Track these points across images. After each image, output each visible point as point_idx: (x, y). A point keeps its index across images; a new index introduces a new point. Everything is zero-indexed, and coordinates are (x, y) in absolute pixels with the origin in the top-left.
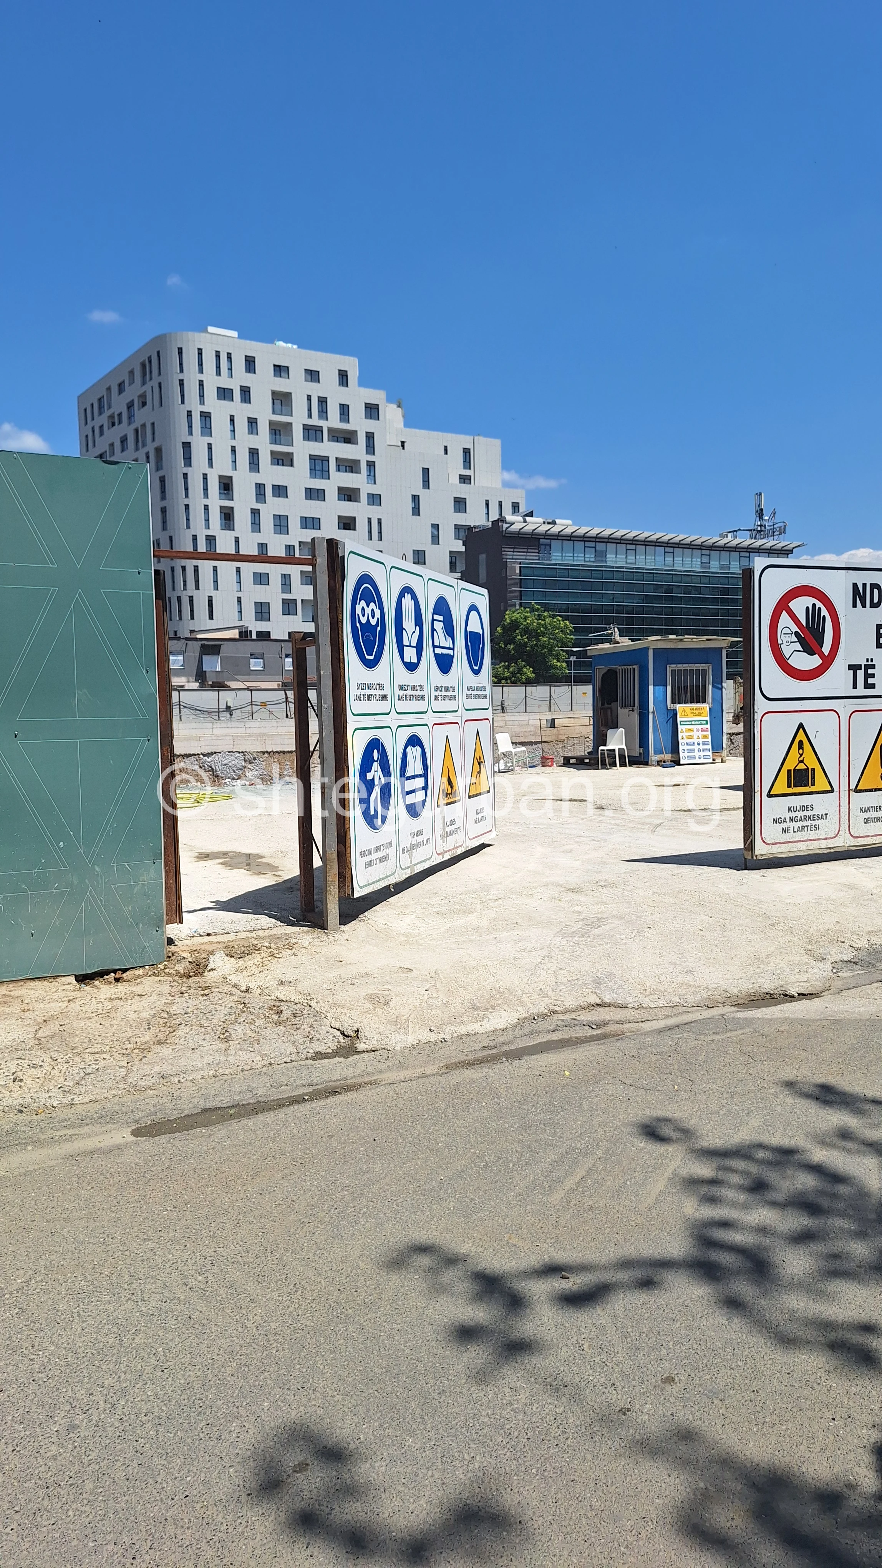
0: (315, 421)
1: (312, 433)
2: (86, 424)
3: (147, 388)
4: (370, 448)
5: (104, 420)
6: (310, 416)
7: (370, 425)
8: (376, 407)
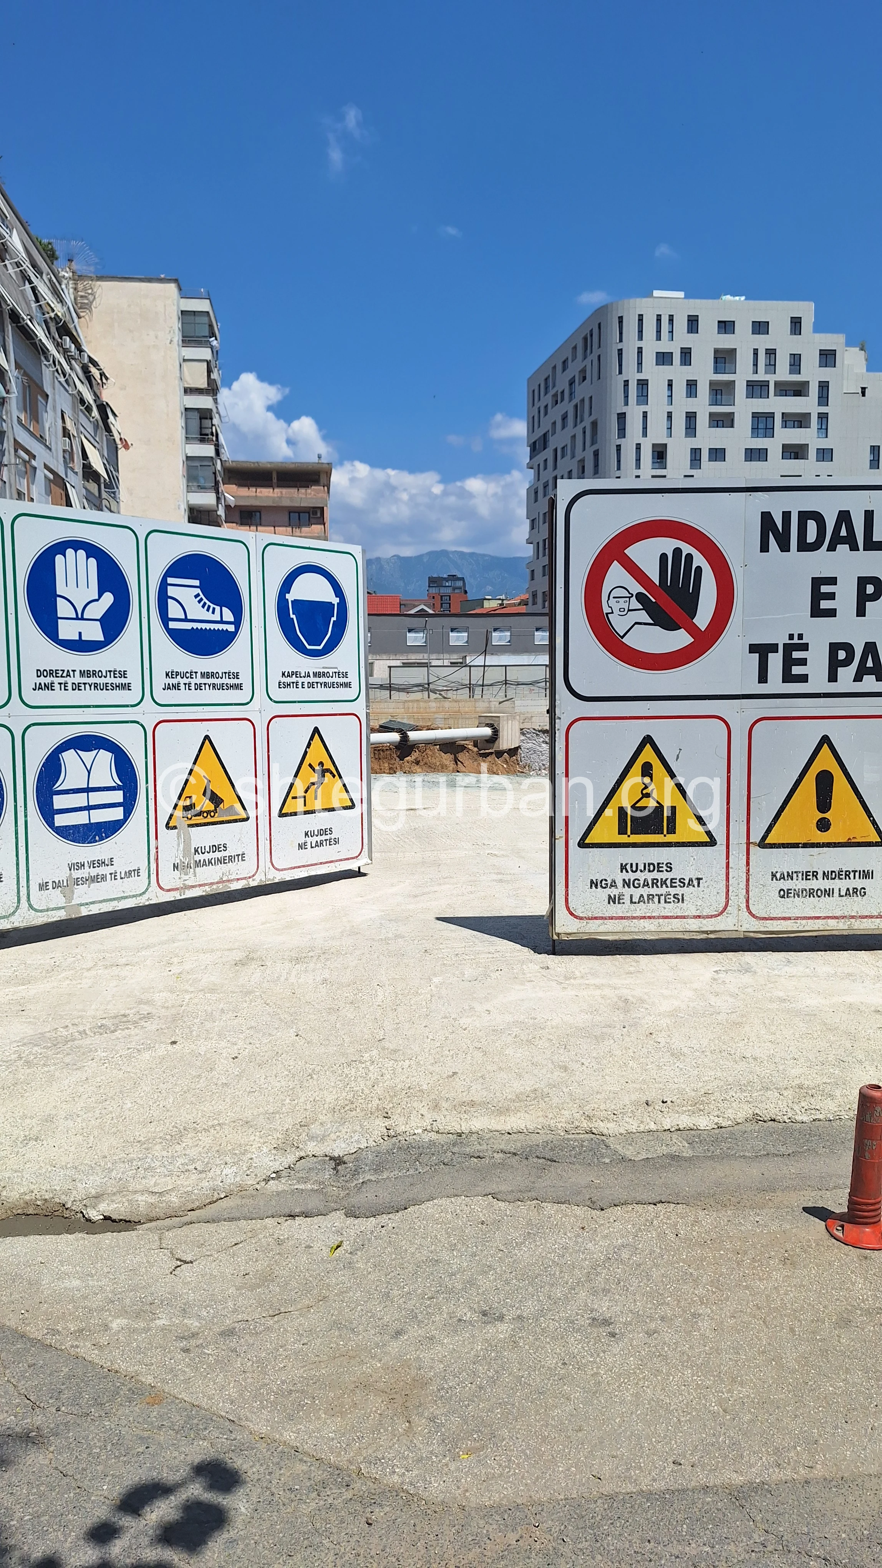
0: (761, 376)
1: (756, 389)
2: (533, 405)
3: (588, 362)
4: (824, 399)
5: (548, 399)
6: (755, 371)
7: (826, 374)
8: (833, 353)
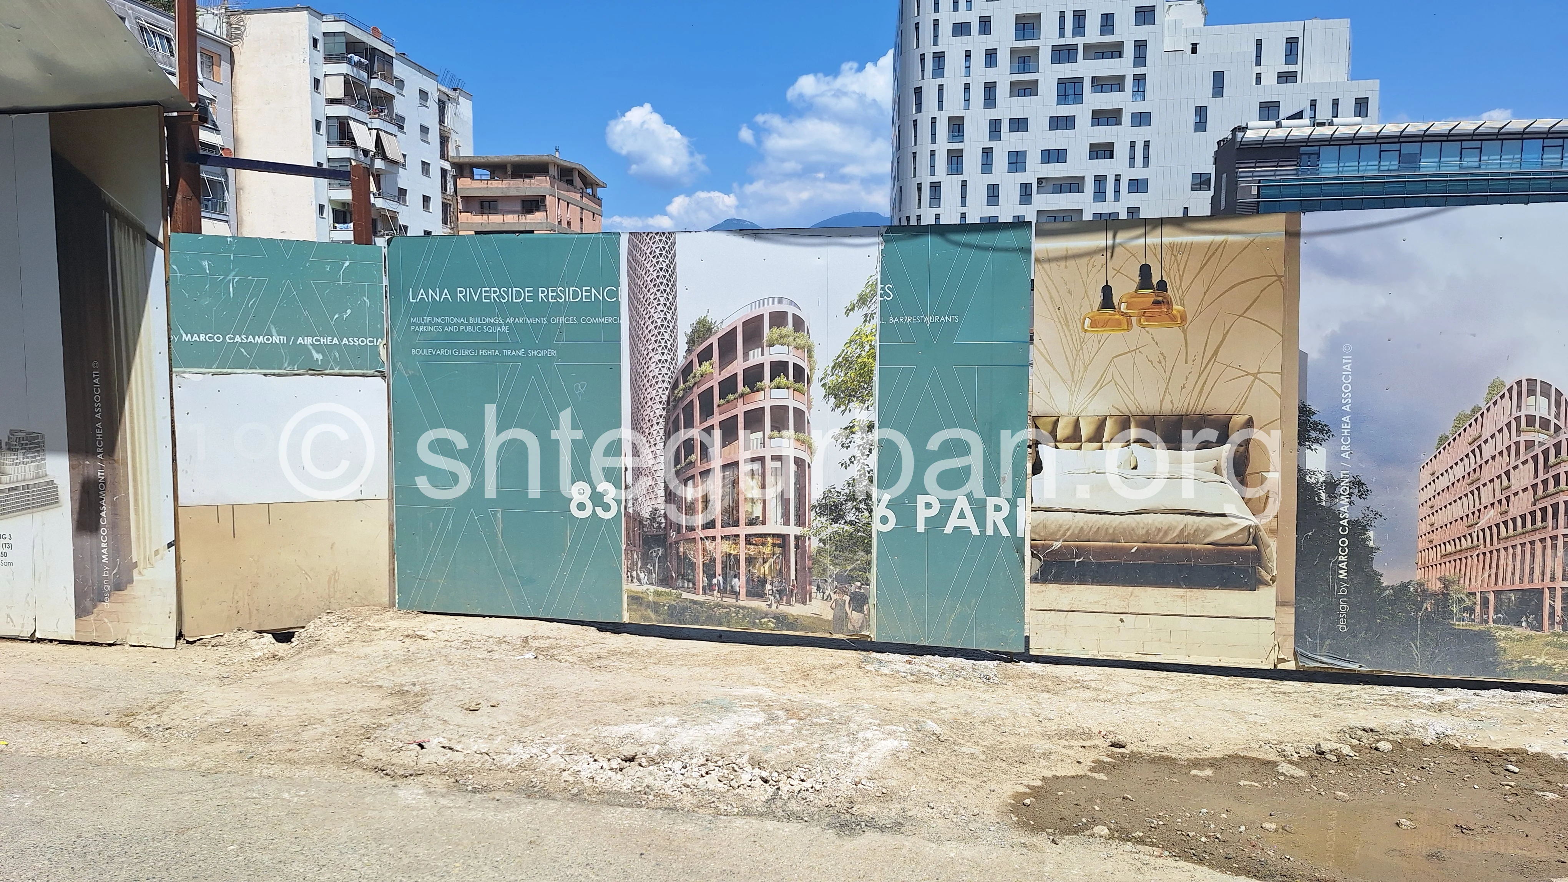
0: (1069, 39)
1: (1064, 54)
4: (1140, 59)
6: (1062, 34)
7: (1143, 32)
8: (1152, 9)
